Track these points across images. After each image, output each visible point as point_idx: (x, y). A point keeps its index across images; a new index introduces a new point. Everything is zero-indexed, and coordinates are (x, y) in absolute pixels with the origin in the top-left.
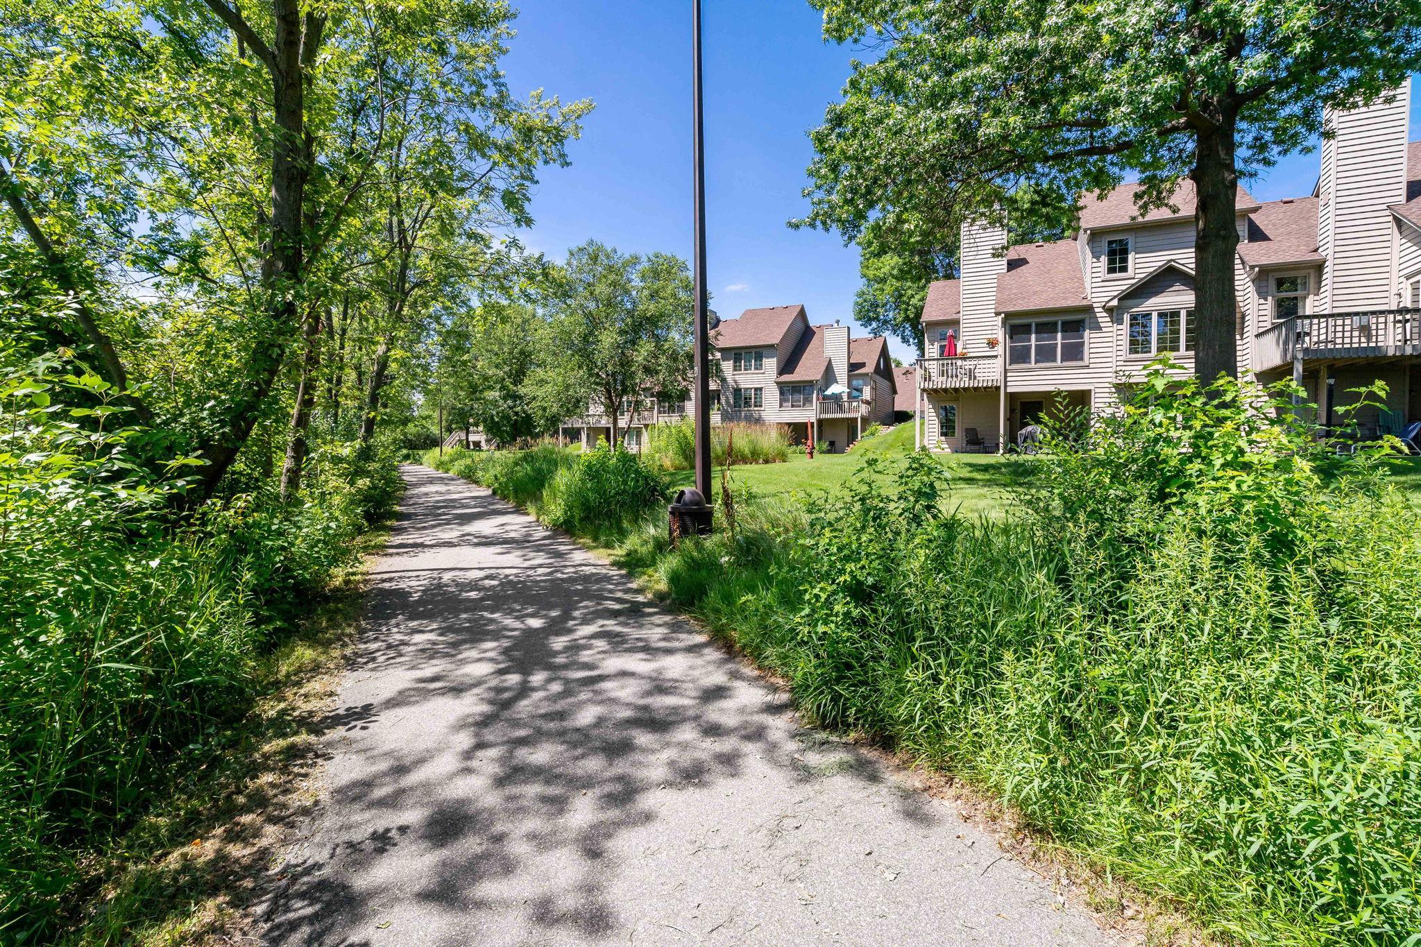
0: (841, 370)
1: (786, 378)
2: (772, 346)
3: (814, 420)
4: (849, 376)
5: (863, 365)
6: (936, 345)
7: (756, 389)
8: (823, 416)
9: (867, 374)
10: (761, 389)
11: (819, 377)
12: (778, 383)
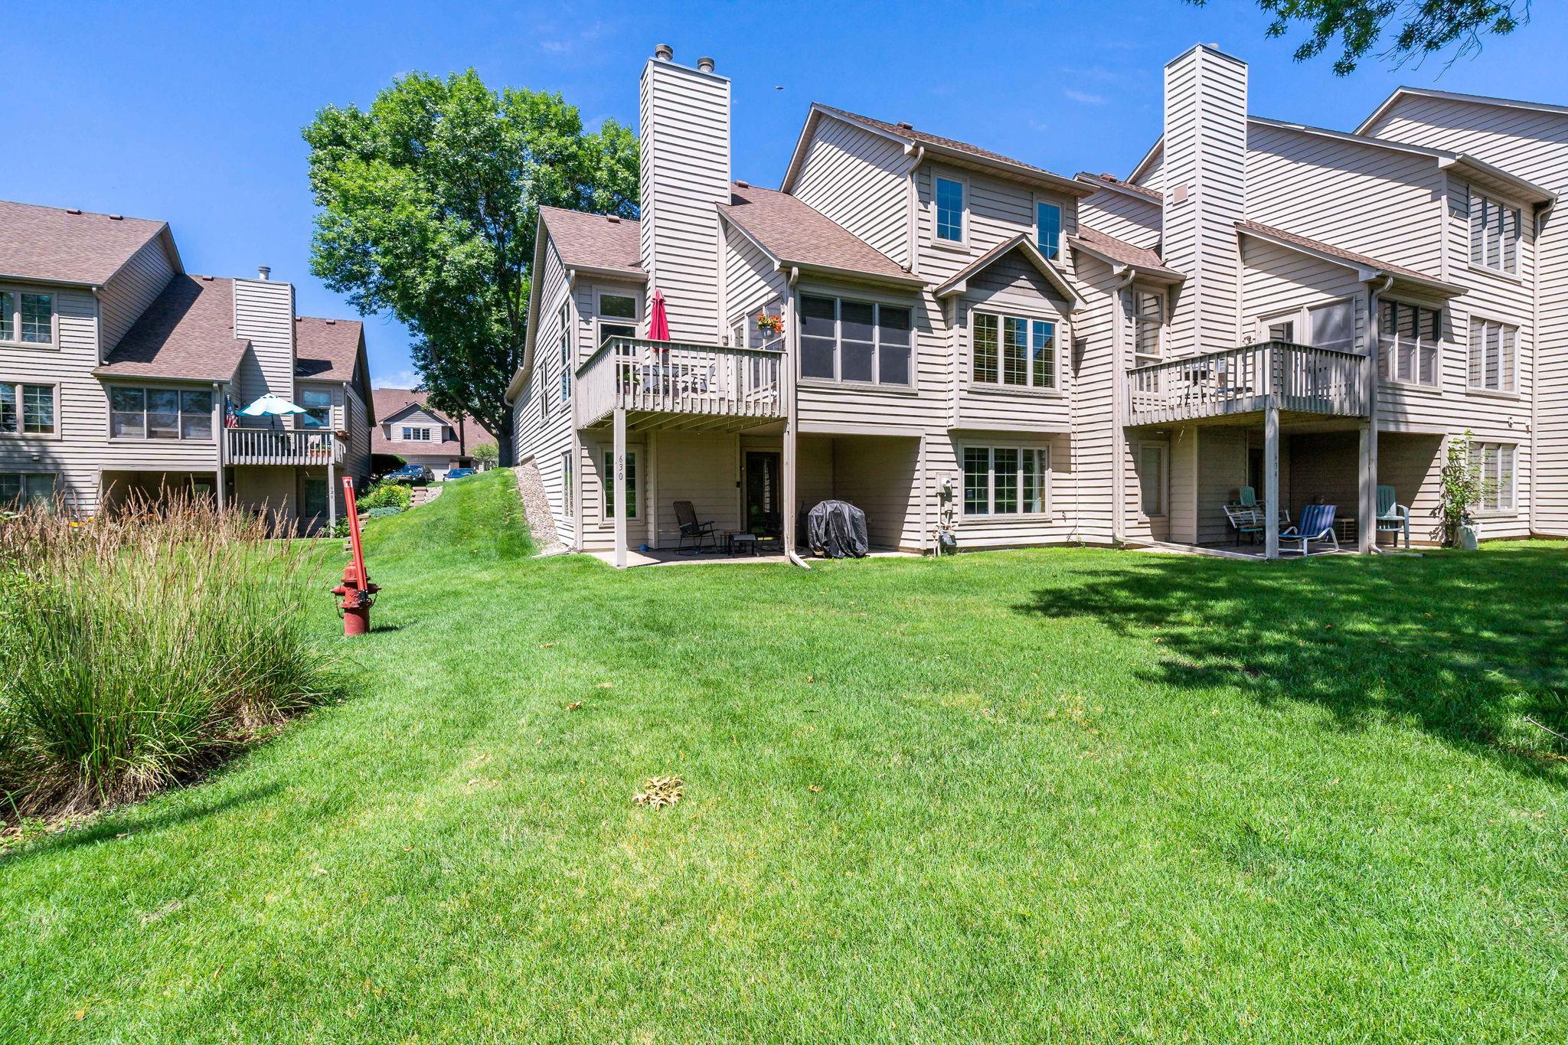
0: (277, 367)
1: (126, 368)
2: (84, 289)
3: (216, 467)
4: (296, 383)
5: (326, 366)
6: (595, 324)
7: (28, 388)
8: (240, 460)
9: (339, 384)
10: (47, 389)
11: (228, 375)
12: (103, 379)
